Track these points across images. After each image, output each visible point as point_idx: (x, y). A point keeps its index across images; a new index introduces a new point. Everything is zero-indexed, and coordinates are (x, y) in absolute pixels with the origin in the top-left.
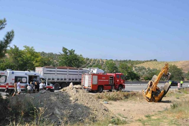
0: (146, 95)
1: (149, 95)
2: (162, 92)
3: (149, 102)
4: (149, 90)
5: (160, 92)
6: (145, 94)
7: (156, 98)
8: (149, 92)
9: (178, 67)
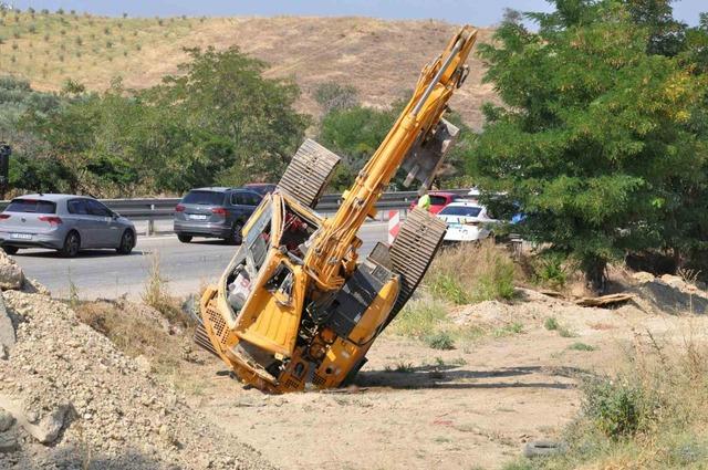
0: (243, 327)
1: (276, 330)
2: (384, 293)
3: (267, 388)
4: (277, 278)
5: (371, 296)
6: (232, 323)
7: (331, 355)
8: (280, 295)
9: (267, 74)
